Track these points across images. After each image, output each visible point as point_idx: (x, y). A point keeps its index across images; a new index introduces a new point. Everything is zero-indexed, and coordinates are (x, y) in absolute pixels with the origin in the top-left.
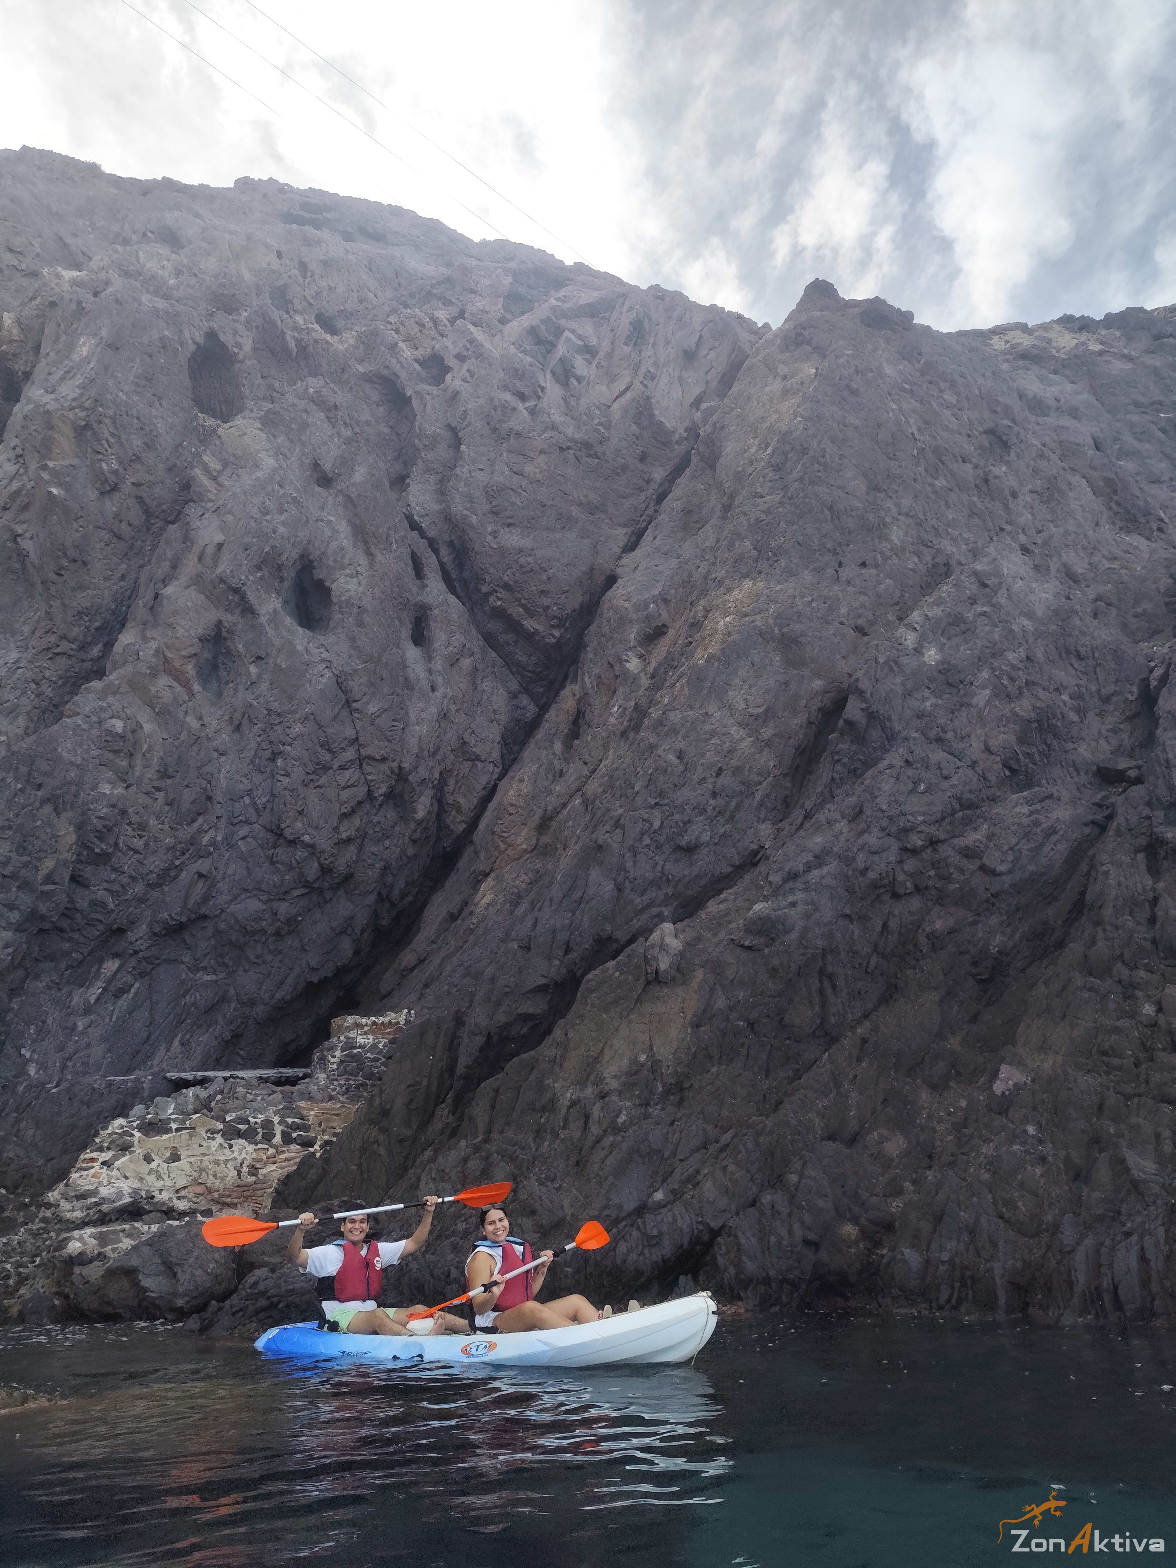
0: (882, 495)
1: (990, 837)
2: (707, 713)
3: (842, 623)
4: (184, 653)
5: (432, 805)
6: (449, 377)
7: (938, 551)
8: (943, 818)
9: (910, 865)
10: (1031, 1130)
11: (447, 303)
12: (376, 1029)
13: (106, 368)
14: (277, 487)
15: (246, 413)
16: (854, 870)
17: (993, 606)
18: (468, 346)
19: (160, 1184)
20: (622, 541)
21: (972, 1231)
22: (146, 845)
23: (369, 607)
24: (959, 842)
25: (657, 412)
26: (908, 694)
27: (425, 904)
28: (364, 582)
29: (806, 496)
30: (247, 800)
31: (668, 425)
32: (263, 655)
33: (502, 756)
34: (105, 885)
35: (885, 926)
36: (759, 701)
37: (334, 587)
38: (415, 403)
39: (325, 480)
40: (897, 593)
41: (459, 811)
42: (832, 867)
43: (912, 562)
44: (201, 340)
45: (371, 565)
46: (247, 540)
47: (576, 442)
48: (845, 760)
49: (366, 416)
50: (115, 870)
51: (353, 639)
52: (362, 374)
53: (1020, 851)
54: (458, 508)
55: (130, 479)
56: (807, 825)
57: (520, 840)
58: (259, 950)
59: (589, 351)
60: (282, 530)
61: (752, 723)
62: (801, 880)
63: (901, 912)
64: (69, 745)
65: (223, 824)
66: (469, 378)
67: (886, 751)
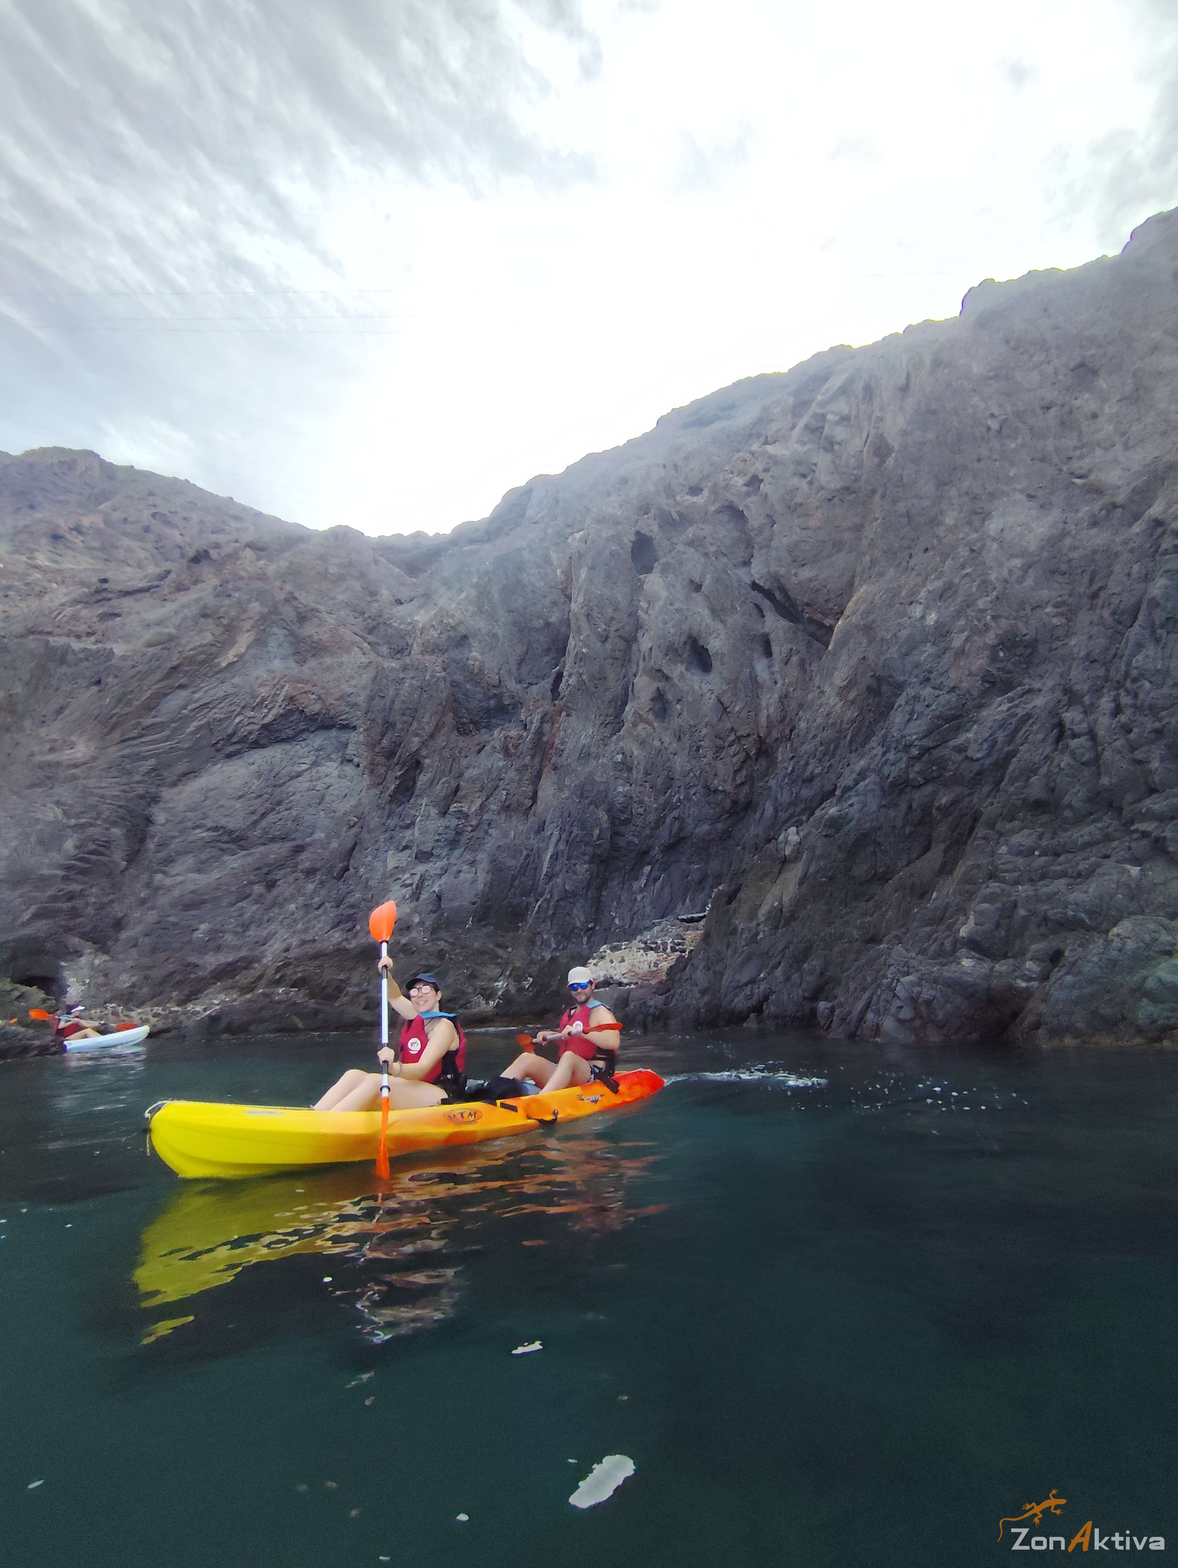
1: (976, 734)
2: (822, 691)
3: (901, 604)
4: (646, 710)
6: (762, 485)
9: (916, 767)
11: (759, 436)
13: (591, 581)
14: (669, 606)
15: (656, 566)
16: (882, 777)
18: (768, 461)
19: (615, 972)
22: (645, 810)
23: (726, 652)
24: (952, 743)
26: (905, 655)
28: (723, 638)
32: (680, 698)
34: (631, 833)
36: (848, 676)
37: (708, 647)
38: (745, 512)
39: (698, 587)
42: (872, 778)
45: (725, 626)
46: (660, 641)
47: (838, 490)
49: (722, 533)
50: (634, 825)
51: (721, 673)
52: (714, 511)
53: (995, 740)
54: (774, 568)
55: (612, 629)
59: (844, 419)
60: (672, 630)
61: (843, 691)
62: (854, 790)
63: (918, 797)
64: (599, 774)
65: (682, 789)
66: (772, 481)
67: (898, 696)
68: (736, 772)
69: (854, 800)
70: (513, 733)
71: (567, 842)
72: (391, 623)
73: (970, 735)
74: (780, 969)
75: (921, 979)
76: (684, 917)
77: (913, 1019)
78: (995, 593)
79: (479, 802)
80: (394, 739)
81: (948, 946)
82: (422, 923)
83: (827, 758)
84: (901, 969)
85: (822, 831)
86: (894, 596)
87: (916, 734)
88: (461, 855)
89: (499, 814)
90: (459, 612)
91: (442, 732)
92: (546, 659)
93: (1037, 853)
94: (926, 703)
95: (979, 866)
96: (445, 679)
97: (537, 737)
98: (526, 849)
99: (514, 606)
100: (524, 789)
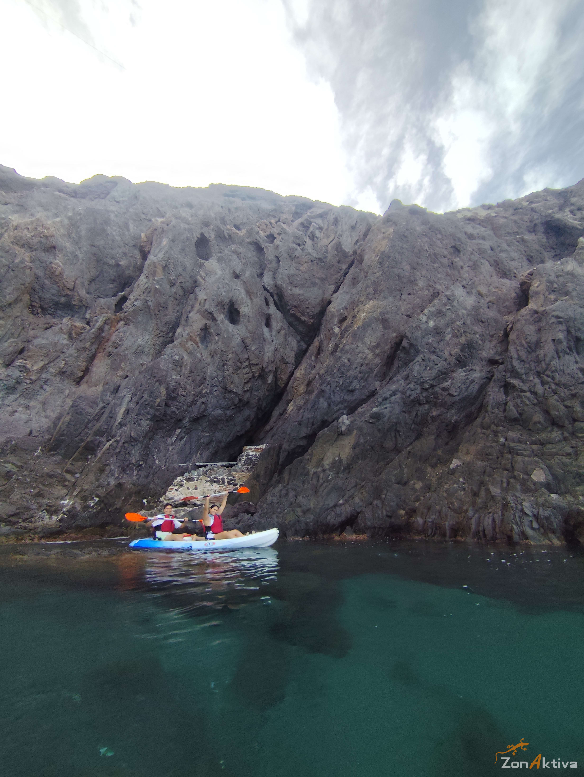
0: (415, 270)
1: (452, 384)
2: (357, 346)
3: (402, 314)
4: (196, 334)
5: (273, 379)
6: (275, 240)
7: (435, 288)
8: (435, 378)
9: (425, 394)
10: (461, 480)
11: (275, 217)
12: (256, 450)
13: (171, 248)
14: (222, 280)
15: (213, 258)
16: (406, 396)
17: (452, 306)
18: (281, 230)
19: (192, 496)
20: (333, 289)
21: (440, 512)
22: (187, 394)
23: (251, 316)
24: (441, 386)
25: (343, 247)
26: (423, 337)
27: (273, 410)
28: (250, 308)
29: (390, 272)
30: (216, 379)
31: (347, 251)
32: (219, 333)
33: (295, 362)
34: (175, 406)
35: (417, 414)
36: (375, 341)
37: (240, 310)
38: (265, 250)
39: (237, 277)
40: (421, 303)
41: (282, 380)
42: (399, 395)
43: (426, 292)
44: (199, 236)
45: (252, 303)
46: (213, 297)
47: (317, 258)
48: (403, 360)
49: (250, 255)
50: (178, 402)
51: (247, 327)
52: (248, 242)
53: (462, 388)
54: (279, 282)
55: (179, 281)
56: (390, 382)
57: (301, 389)
58: (222, 425)
59: (321, 229)
60: (222, 294)
61: (372, 348)
62: (388, 400)
63: (422, 410)
64: (163, 364)
65: (209, 387)
66: (282, 240)
67: (416, 356)
68: (246, 383)
69: (388, 405)
70: (79, 324)
71: (137, 403)
73: (448, 384)
78: (462, 321)
79: (41, 364)
85: (366, 420)
87: (428, 377)
89: (55, 376)
90: (53, 229)
97: (99, 332)
98: (103, 402)
99: (97, 243)
100: (79, 363)
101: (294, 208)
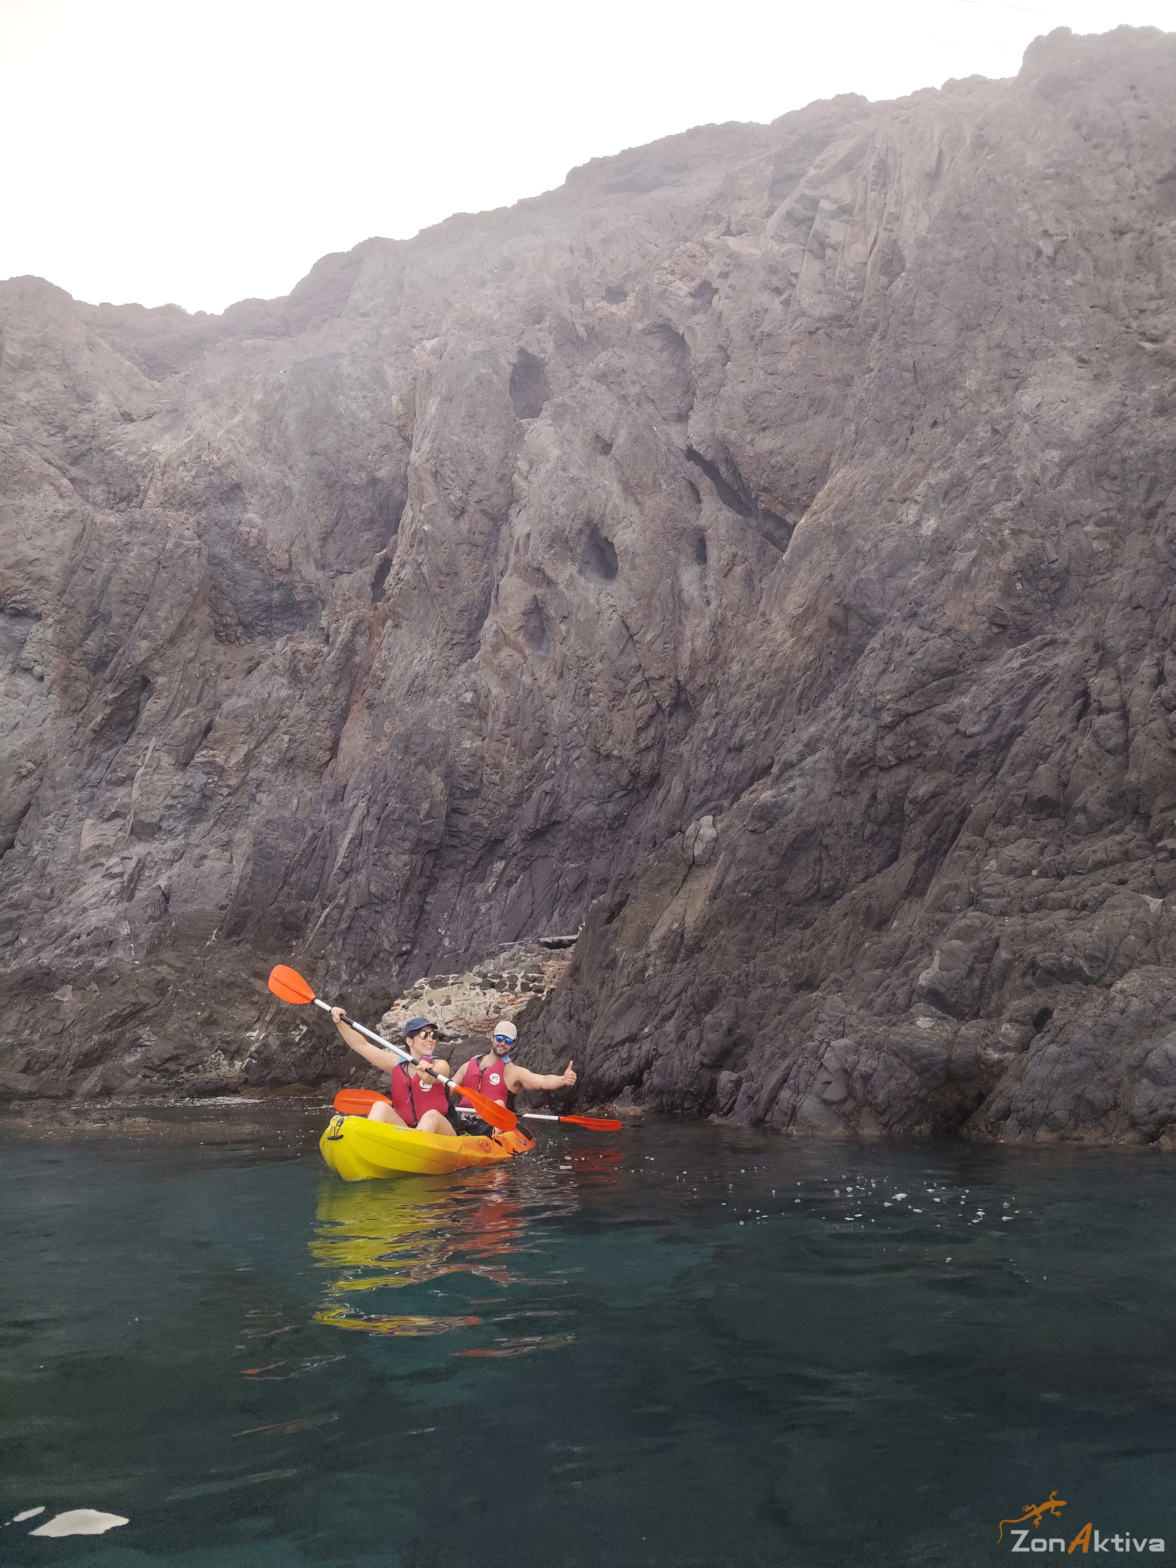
1: (974, 698)
3: (891, 500)
4: (514, 628)
6: (716, 297)
9: (888, 740)
11: (718, 219)
13: (445, 419)
14: (560, 473)
15: (546, 409)
16: (839, 752)
18: (728, 261)
22: (502, 778)
23: (640, 551)
24: (939, 710)
28: (638, 528)
32: (566, 614)
34: (479, 811)
35: (874, 797)
37: (614, 541)
38: (688, 338)
39: (606, 448)
42: (825, 751)
45: (642, 511)
46: (542, 526)
47: (826, 320)
49: (651, 366)
50: (483, 800)
51: (630, 582)
52: (641, 331)
54: (720, 429)
55: (473, 499)
58: (602, 841)
59: (844, 210)
60: (562, 510)
61: (796, 623)
62: (797, 767)
63: (887, 783)
64: (436, 720)
65: (559, 751)
66: (731, 294)
67: (872, 635)
68: (640, 730)
69: (799, 781)
70: (306, 647)
71: (379, 819)
72: (111, 451)
73: (966, 700)
74: (672, 1022)
75: (860, 1044)
76: (549, 940)
77: (844, 1100)
78: (1019, 497)
79: (243, 750)
80: (106, 641)
81: (901, 999)
82: (133, 936)
83: (765, 719)
84: (834, 1028)
85: (749, 823)
86: (882, 488)
87: (890, 692)
88: (209, 831)
89: (275, 770)
90: (229, 445)
91: (190, 636)
92: (368, 535)
93: (1035, 872)
94: (909, 649)
95: (957, 888)
96: (198, 550)
97: (343, 656)
98: (313, 827)
99: (320, 446)
100: (318, 734)
101: (769, 171)
